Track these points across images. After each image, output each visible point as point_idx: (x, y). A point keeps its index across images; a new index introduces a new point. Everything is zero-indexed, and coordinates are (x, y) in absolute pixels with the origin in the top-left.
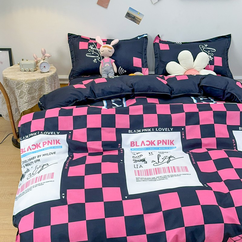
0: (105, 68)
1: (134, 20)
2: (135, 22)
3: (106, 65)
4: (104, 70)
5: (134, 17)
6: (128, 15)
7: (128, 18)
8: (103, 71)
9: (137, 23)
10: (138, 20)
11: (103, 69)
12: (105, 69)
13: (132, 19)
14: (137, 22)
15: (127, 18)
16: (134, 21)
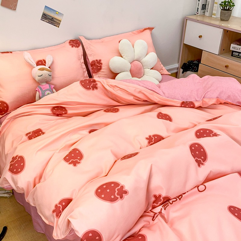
1: (52, 23)
3: (46, 94)
10: (58, 22)
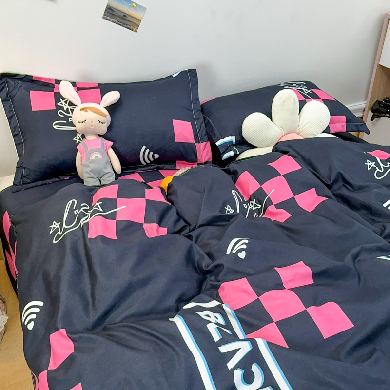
0: (90, 163)
2: (127, 28)
3: (93, 157)
4: (88, 169)
5: (124, 16)
6: (111, 13)
7: (111, 20)
8: (87, 172)
9: (132, 30)
10: (135, 21)
11: (87, 166)
12: (92, 166)
13: (120, 20)
14: (131, 27)
15: (108, 20)
16: (124, 25)
